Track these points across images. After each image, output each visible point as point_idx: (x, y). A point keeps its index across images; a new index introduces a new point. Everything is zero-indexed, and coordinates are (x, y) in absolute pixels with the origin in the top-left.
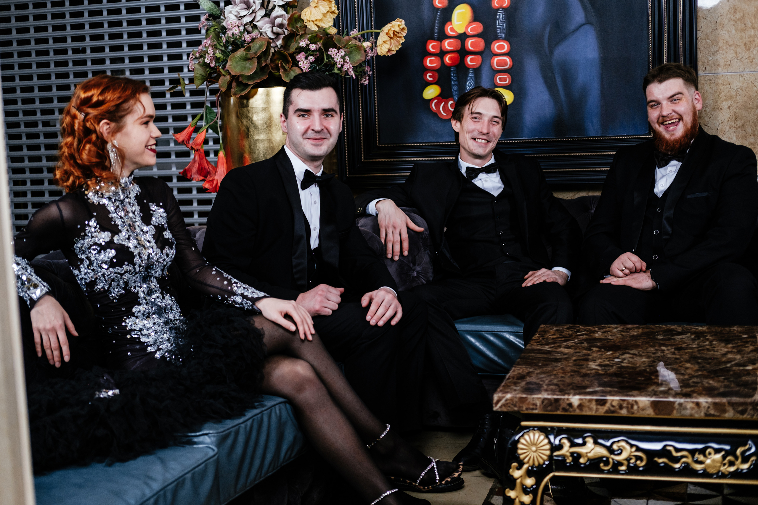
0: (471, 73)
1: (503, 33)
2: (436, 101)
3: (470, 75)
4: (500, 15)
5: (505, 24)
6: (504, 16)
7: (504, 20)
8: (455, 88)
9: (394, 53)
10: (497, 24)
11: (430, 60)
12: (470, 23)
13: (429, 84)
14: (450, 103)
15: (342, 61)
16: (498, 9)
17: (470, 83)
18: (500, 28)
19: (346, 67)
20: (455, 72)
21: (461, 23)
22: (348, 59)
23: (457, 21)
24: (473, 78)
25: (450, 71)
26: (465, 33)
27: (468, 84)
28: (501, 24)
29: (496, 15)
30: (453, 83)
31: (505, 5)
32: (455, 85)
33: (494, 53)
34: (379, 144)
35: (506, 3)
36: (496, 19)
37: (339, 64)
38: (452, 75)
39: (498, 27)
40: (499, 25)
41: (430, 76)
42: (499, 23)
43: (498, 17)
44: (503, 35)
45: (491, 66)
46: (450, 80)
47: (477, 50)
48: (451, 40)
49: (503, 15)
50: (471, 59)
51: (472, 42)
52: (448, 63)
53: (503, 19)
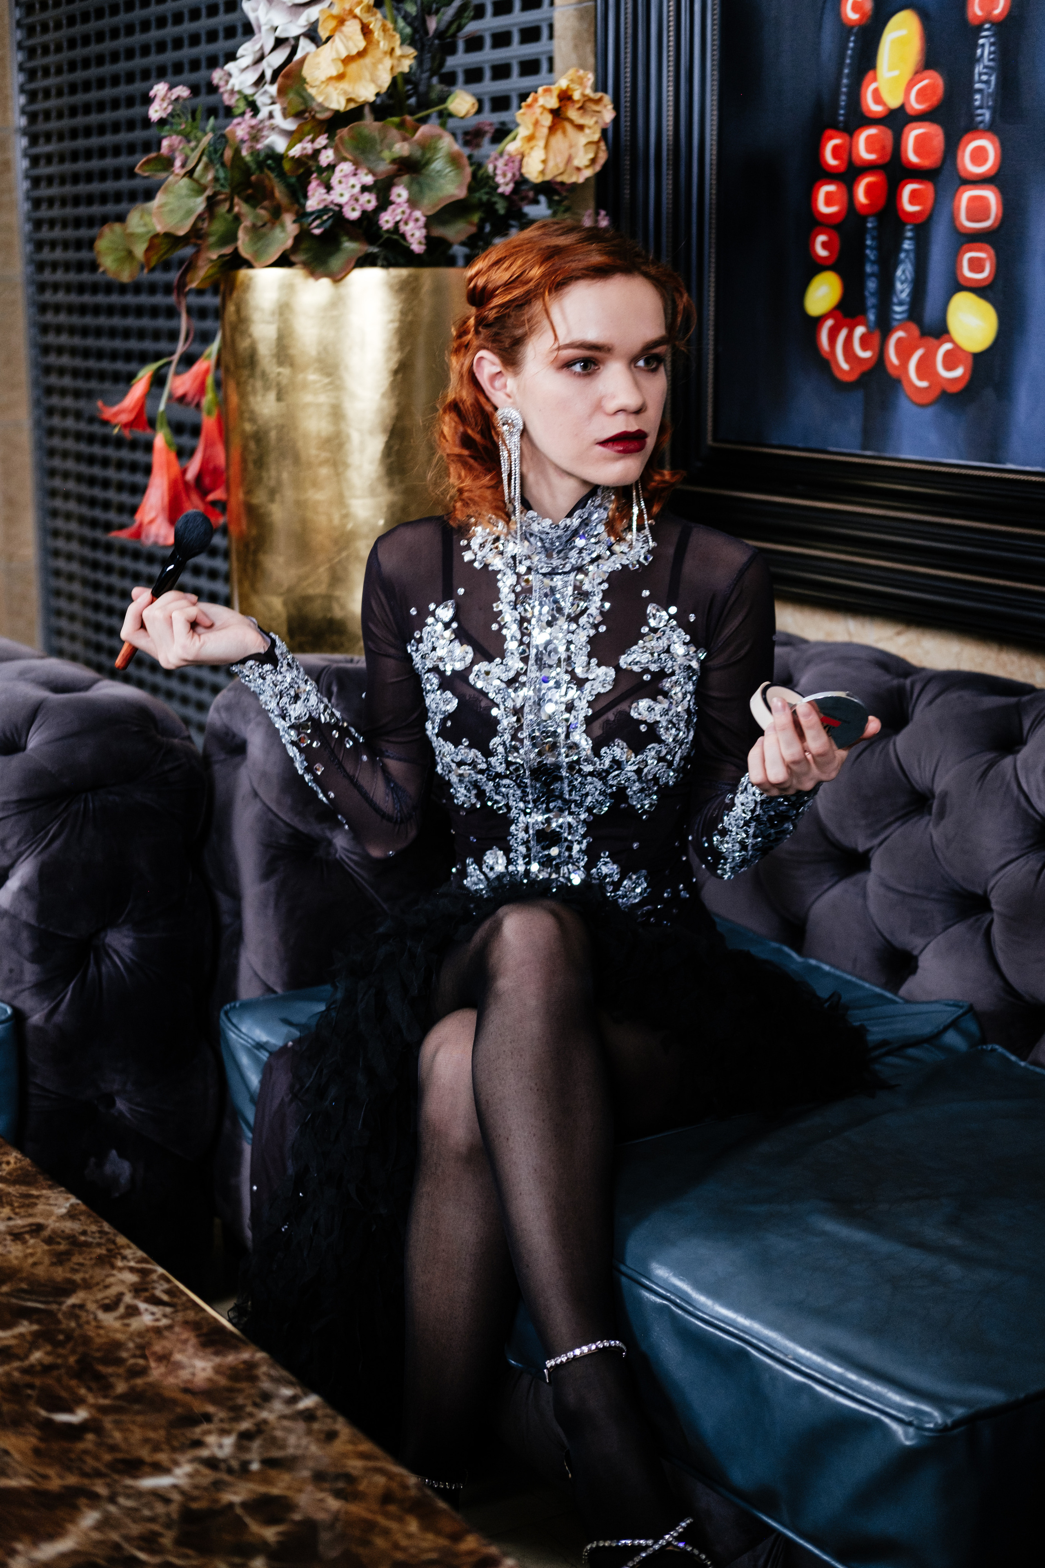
0: (910, 239)
1: (988, 108)
2: (829, 323)
3: (907, 245)
4: (986, 48)
5: (993, 78)
6: (992, 49)
7: (991, 64)
8: (872, 285)
9: (588, 173)
10: (976, 77)
11: (828, 195)
12: (917, 73)
13: (816, 267)
14: (860, 330)
15: (369, 201)
16: (979, 28)
17: (904, 272)
18: (980, 91)
19: (387, 220)
20: (875, 233)
21: (896, 73)
22: (405, 194)
23: (891, 69)
24: (912, 255)
25: (863, 230)
26: (902, 108)
27: (899, 273)
28: (984, 78)
29: (975, 46)
30: (869, 269)
31: (997, 12)
32: (872, 275)
33: (963, 174)
34: (715, 439)
35: (1001, 5)
36: (974, 60)
37: (354, 210)
38: (869, 242)
39: (978, 86)
40: (981, 81)
41: (824, 245)
42: (980, 74)
43: (979, 51)
44: (986, 115)
45: (953, 218)
46: (862, 259)
47: (927, 163)
48: (872, 131)
49: (992, 44)
50: (913, 193)
51: (918, 138)
52: (863, 206)
53: (990, 60)
